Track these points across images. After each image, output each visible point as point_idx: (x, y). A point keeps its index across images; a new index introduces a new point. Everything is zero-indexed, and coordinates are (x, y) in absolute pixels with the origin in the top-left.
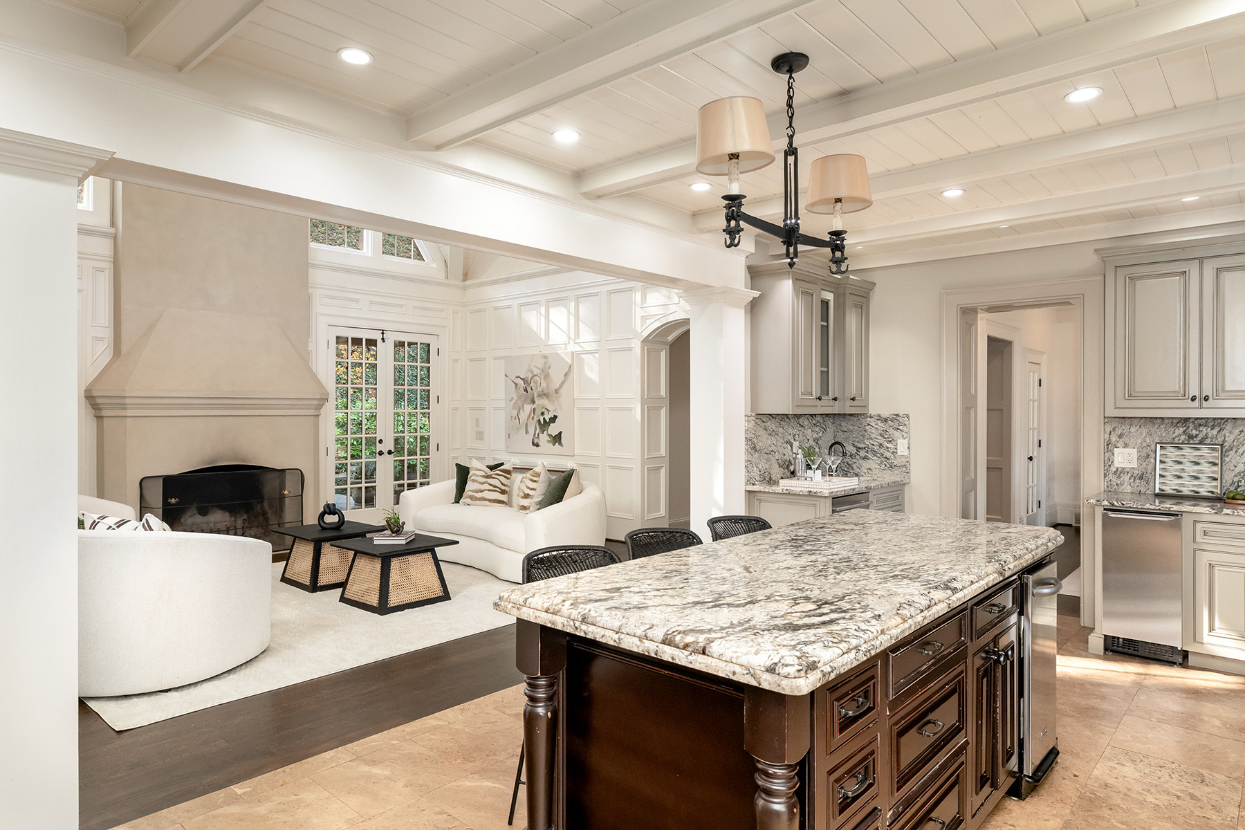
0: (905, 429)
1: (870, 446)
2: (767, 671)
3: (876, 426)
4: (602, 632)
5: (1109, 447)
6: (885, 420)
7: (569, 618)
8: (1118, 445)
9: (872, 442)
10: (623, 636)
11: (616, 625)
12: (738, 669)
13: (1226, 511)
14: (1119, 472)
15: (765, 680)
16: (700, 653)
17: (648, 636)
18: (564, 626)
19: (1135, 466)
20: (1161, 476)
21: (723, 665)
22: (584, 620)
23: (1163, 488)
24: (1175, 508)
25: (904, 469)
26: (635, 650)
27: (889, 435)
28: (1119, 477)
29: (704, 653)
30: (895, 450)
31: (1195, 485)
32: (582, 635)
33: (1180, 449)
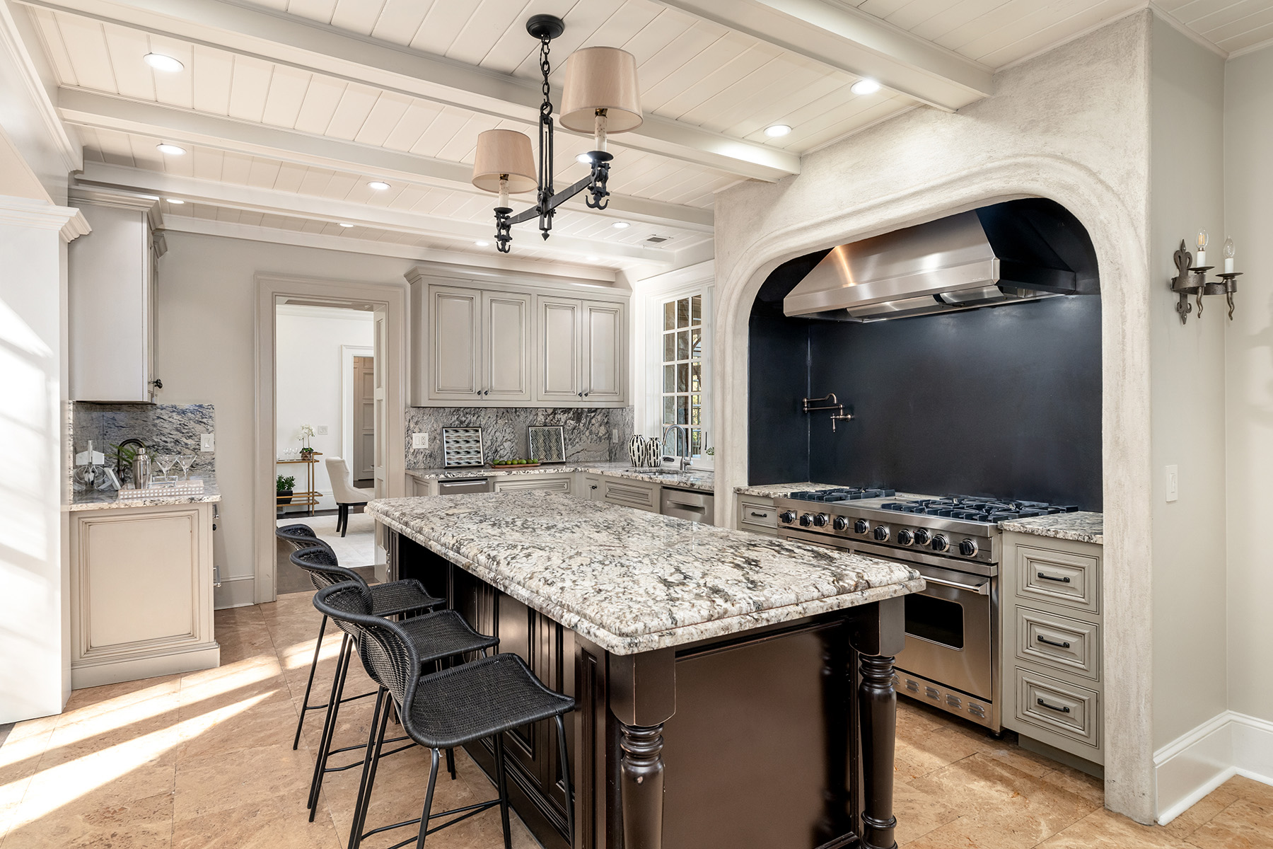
0: (210, 422)
1: (162, 443)
2: (909, 580)
3: (171, 420)
4: (785, 610)
5: (409, 432)
6: (184, 412)
7: (740, 614)
8: (415, 430)
9: (164, 439)
10: (805, 605)
11: (792, 597)
12: (896, 587)
13: (514, 472)
14: (416, 453)
15: (914, 586)
16: (866, 589)
17: (825, 594)
18: (741, 625)
19: (427, 446)
20: (448, 453)
21: (886, 589)
22: (760, 608)
23: (449, 462)
24: (486, 474)
25: (209, 467)
26: (820, 612)
27: (189, 429)
28: (416, 457)
29: (869, 587)
30: (197, 447)
31: (468, 458)
32: (765, 624)
33: (457, 431)
